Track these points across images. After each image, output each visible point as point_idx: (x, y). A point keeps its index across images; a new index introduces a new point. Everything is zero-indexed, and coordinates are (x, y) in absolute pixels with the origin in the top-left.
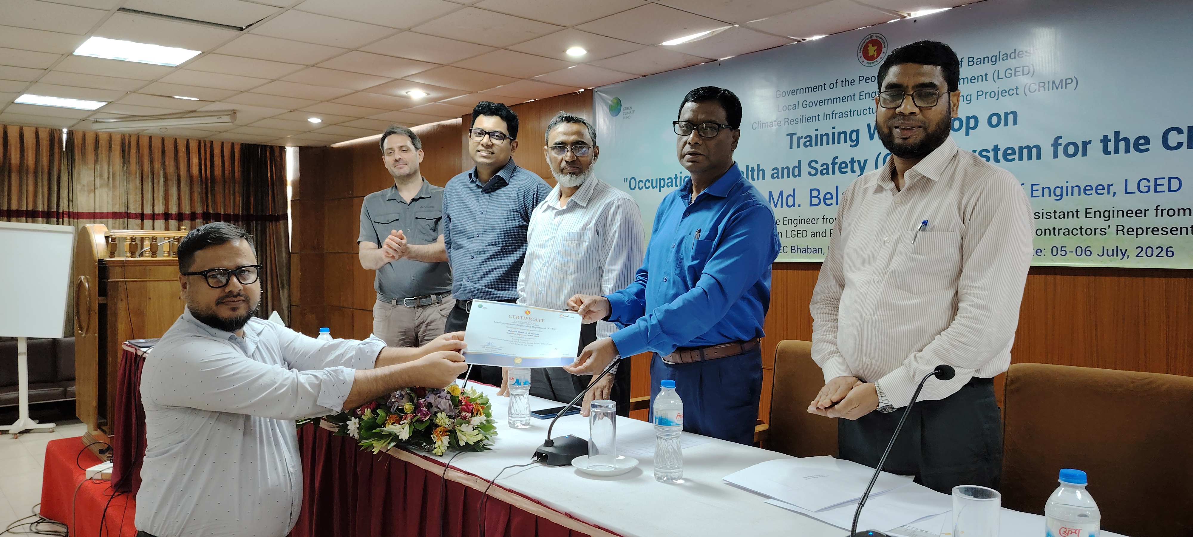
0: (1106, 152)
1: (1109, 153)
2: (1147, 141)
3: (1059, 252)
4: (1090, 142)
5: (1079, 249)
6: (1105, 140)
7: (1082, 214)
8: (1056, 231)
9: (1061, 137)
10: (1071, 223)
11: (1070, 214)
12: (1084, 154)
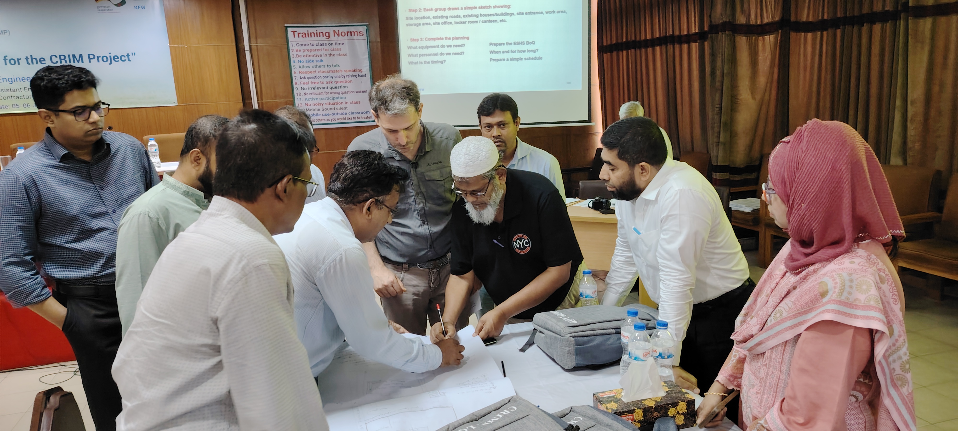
0: (28, 63)
1: (30, 64)
2: (44, 60)
3: (16, 107)
4: (20, 59)
5: (24, 105)
6: (27, 58)
7: (23, 90)
8: (13, 97)
9: (6, 56)
10: (18, 94)
11: (18, 90)
12: (19, 64)
